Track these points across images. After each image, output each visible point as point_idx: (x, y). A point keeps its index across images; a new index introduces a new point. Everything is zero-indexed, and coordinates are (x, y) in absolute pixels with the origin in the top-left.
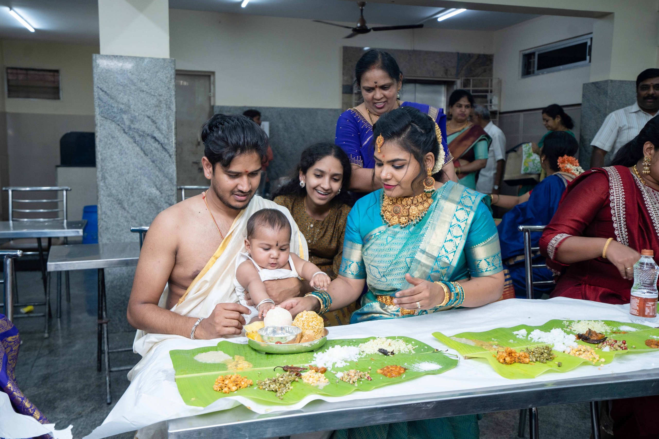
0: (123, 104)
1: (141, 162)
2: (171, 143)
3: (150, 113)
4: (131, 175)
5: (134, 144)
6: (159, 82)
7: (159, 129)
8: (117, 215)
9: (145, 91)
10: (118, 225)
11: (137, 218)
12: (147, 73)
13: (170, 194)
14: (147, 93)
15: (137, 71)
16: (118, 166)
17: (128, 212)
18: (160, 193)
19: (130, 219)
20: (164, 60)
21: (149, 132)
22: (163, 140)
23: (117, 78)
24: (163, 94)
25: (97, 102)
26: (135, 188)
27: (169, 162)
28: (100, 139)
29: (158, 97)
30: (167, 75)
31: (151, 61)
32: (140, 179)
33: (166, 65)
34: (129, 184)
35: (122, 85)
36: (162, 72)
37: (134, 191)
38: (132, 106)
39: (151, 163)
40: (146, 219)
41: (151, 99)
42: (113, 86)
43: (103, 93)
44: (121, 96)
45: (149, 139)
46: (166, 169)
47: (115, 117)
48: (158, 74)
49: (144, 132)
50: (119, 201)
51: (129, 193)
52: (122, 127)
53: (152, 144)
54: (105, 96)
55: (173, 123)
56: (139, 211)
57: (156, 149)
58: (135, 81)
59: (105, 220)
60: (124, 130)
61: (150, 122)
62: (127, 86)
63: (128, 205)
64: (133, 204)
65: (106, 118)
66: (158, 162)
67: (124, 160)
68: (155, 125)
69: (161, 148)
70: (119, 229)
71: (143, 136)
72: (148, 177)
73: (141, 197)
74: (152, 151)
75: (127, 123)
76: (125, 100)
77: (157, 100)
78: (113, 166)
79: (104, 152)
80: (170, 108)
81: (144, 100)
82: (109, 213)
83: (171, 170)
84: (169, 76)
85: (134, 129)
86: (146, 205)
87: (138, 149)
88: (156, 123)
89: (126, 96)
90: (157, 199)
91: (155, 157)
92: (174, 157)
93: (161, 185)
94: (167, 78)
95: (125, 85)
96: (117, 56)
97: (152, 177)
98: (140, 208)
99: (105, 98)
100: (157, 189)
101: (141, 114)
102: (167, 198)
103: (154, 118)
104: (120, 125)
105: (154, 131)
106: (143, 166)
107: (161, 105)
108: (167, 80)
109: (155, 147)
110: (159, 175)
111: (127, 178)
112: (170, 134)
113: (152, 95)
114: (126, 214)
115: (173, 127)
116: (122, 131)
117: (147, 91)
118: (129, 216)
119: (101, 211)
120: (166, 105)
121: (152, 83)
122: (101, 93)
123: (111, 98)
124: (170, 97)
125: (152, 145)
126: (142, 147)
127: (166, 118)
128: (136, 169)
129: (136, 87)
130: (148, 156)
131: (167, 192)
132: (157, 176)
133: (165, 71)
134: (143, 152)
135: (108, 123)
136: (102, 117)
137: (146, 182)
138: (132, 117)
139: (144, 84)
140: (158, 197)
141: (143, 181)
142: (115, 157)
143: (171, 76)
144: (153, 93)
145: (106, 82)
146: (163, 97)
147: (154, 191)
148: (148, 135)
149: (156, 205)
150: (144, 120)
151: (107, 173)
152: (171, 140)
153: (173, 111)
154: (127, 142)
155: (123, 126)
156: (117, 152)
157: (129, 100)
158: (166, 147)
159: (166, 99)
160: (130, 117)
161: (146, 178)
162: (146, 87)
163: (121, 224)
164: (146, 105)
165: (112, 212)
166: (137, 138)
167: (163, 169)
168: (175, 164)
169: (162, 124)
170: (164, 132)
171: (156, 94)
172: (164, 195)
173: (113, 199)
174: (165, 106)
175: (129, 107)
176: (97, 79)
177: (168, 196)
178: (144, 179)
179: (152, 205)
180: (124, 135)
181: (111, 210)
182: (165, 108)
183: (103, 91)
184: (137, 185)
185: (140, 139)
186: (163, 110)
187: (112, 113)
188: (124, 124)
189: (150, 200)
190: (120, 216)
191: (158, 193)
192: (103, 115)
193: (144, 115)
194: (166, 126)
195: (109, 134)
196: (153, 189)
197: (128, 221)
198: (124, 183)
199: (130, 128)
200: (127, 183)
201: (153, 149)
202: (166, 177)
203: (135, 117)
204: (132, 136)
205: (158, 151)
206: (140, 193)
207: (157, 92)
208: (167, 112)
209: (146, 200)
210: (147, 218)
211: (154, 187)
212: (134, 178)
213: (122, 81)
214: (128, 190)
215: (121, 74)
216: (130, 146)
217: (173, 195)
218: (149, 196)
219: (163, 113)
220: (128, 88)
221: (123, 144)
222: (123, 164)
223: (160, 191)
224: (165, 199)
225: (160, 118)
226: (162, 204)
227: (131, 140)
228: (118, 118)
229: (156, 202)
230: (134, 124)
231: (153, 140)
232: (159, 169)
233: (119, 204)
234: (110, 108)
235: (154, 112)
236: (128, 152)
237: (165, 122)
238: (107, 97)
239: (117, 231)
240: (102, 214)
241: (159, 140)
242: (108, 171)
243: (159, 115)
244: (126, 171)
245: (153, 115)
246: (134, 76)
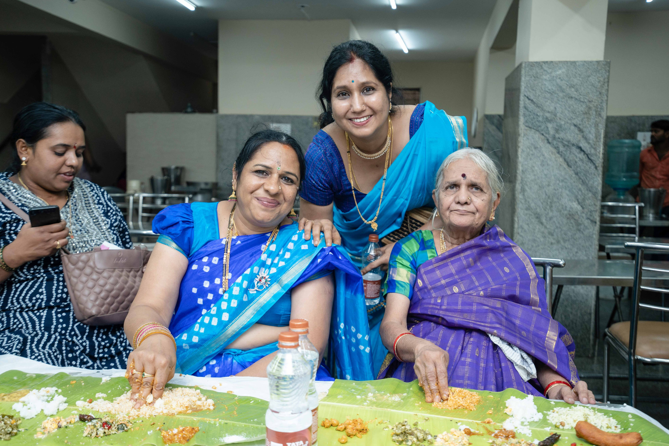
0: (549, 112)
1: (563, 173)
2: (598, 154)
3: (576, 121)
4: (551, 188)
5: (558, 155)
6: (590, 87)
7: (585, 138)
8: (534, 230)
9: (574, 98)
10: (534, 241)
11: (555, 234)
12: (578, 78)
13: (592, 209)
14: (576, 99)
15: (567, 76)
16: (538, 178)
17: (546, 227)
18: (581, 208)
19: (547, 234)
20: (598, 62)
21: (575, 142)
22: (589, 150)
23: (545, 84)
24: (594, 100)
25: (522, 111)
26: (555, 202)
27: (594, 175)
28: (522, 150)
29: (588, 104)
30: (600, 79)
31: (584, 65)
32: (561, 192)
33: (599, 68)
34: (549, 197)
35: (550, 93)
36: (595, 76)
37: (554, 205)
38: (558, 115)
39: (574, 175)
40: (564, 236)
41: (580, 105)
42: (540, 93)
43: (530, 101)
44: (548, 103)
45: (574, 150)
46: (591, 182)
47: (540, 126)
48: (590, 78)
49: (569, 141)
50: (536, 215)
51: (548, 207)
52: (545, 137)
53: (576, 154)
54: (531, 104)
55: (602, 132)
56: (557, 227)
57: (581, 160)
58: (564, 87)
59: (522, 234)
60: (548, 140)
61: (577, 131)
62: (555, 93)
63: (546, 220)
64: (551, 218)
65: (530, 127)
66: (582, 174)
67: (546, 172)
68: (582, 134)
69: (587, 159)
70: (534, 245)
71: (568, 146)
72: (569, 191)
73: (561, 211)
74: (576, 162)
75: (552, 132)
76: (552, 108)
77: (587, 106)
78: (533, 177)
79: (526, 163)
80: (600, 115)
81: (572, 107)
82: (526, 227)
83: (596, 183)
84: (602, 79)
85: (559, 138)
86: (565, 221)
87: (561, 160)
88: (583, 132)
89: (553, 104)
90: (578, 214)
91: (579, 169)
92: (600, 169)
93: (584, 200)
94: (599, 82)
95: (553, 92)
96: (547, 62)
97: (574, 191)
98: (559, 223)
99: (531, 107)
100: (579, 203)
101: (568, 123)
102: (589, 213)
103: (581, 127)
104: (544, 134)
105: (580, 141)
106: (566, 179)
107: (591, 112)
108: (600, 84)
109: (580, 159)
110: (582, 189)
111: (547, 191)
112: (598, 143)
113: (581, 101)
114: (543, 229)
115: (602, 136)
116: (546, 141)
117: (577, 97)
118: (546, 231)
119: (518, 224)
120: (596, 112)
121: (582, 88)
122: (527, 101)
123: (538, 106)
124: (601, 103)
125: (576, 156)
126: (566, 158)
127: (595, 126)
128: (558, 182)
129: (564, 94)
130: (571, 167)
131: (590, 207)
132: (580, 190)
133: (598, 74)
134: (566, 163)
135: (532, 133)
136: (526, 126)
137: (567, 195)
138: (557, 126)
139: (573, 89)
140: (579, 212)
141: (564, 195)
142: (536, 168)
143: (604, 79)
144: (582, 100)
145: (533, 90)
146: (593, 103)
147: (575, 205)
148: (573, 145)
149: (576, 221)
150: (570, 129)
151: (527, 185)
152: (598, 151)
153: (603, 118)
154: (550, 153)
155: (547, 136)
156: (539, 163)
157: (555, 108)
158: (592, 158)
159: (597, 105)
160: (555, 126)
161: (568, 192)
162: (575, 93)
163: (538, 239)
164: (573, 112)
165: (529, 227)
166: (561, 149)
167: (587, 182)
168: (601, 176)
169: (590, 132)
170: (591, 142)
171: (586, 101)
172: (586, 210)
173: (531, 213)
174: (594, 113)
175: (555, 115)
176: (525, 88)
177: (591, 211)
178: (565, 193)
179: (572, 221)
180: (548, 145)
181: (528, 224)
182: (594, 116)
183: (529, 99)
184: (558, 198)
185: (565, 149)
186: (592, 117)
187: (537, 123)
188: (549, 134)
189: (570, 215)
190: (537, 230)
191: (579, 208)
192: (527, 124)
193: (570, 124)
194: (594, 135)
195: (532, 144)
196: (574, 203)
197: (544, 237)
198: (544, 196)
199: (554, 138)
200: (547, 197)
201: (577, 160)
202: (590, 191)
203: (561, 126)
204: (556, 146)
205: (583, 163)
206: (560, 208)
207: (587, 98)
208: (597, 119)
209: (566, 215)
210: (565, 234)
211: (575, 202)
212: (554, 191)
213: (550, 87)
214: (547, 204)
215: (550, 80)
216: (553, 157)
217: (596, 211)
218: (569, 211)
219: (592, 121)
220: (556, 95)
221: (546, 155)
222: (544, 176)
223: (581, 206)
224: (586, 215)
225: (588, 126)
226: (583, 220)
227: (554, 151)
228: (543, 127)
229: (576, 217)
230: (558, 133)
231: (578, 150)
232: (582, 181)
233: (537, 218)
234: (535, 117)
235: (582, 121)
236: (549, 162)
237: (593, 130)
238: (533, 105)
239: (532, 246)
240: (518, 228)
241: (585, 150)
242: (528, 183)
243: (587, 122)
244: (547, 183)
245: (581, 123)
246: (564, 82)
